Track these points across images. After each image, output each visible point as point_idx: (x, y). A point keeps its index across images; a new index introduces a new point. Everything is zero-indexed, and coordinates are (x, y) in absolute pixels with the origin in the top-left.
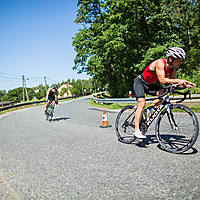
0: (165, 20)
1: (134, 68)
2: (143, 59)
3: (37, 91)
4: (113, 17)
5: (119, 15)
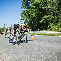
0: (48, 8)
2: (42, 20)
4: (33, 7)
5: (35, 6)
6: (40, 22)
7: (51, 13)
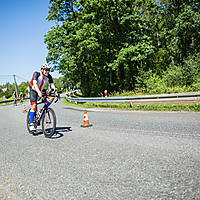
0: (137, 22)
1: (107, 67)
2: (116, 58)
3: (4, 90)
4: (86, 16)
5: (92, 14)
6: (110, 65)
7: (145, 37)
